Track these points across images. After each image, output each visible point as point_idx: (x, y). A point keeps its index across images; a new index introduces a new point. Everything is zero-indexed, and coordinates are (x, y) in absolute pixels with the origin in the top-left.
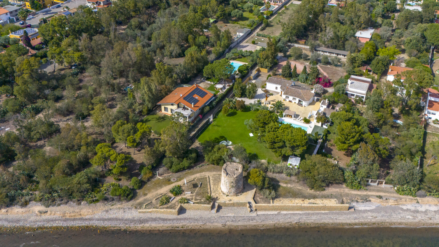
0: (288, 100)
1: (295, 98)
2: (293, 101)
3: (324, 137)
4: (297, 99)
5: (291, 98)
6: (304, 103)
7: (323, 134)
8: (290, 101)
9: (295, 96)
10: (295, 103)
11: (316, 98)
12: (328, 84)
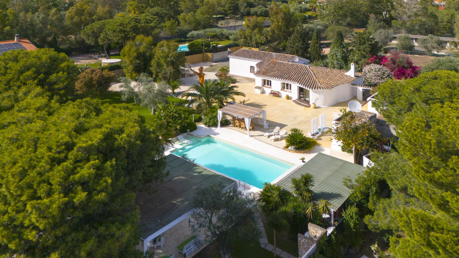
0: (268, 90)
1: (289, 82)
2: (284, 94)
3: (352, 210)
4: (295, 86)
5: (276, 84)
6: (313, 96)
7: (347, 193)
8: (276, 94)
9: (288, 78)
10: (288, 98)
11: (360, 89)
12: (409, 71)
